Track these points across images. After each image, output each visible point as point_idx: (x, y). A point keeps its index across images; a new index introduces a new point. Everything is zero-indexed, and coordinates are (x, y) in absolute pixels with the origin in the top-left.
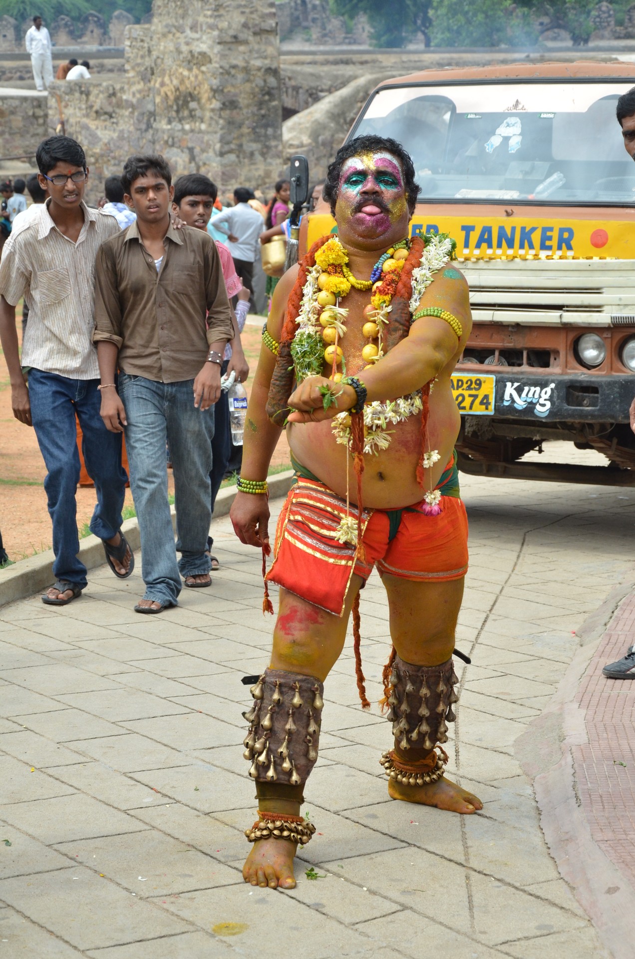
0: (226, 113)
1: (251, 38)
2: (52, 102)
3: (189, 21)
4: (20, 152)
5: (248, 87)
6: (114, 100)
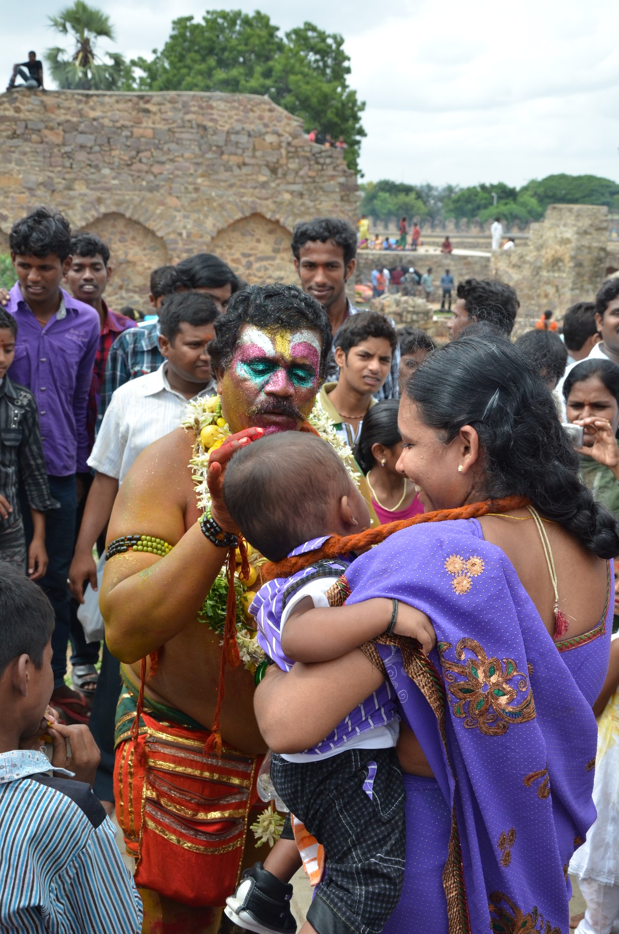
0: (577, 269)
1: (594, 232)
2: (493, 260)
3: (563, 222)
5: (589, 256)
6: (522, 260)
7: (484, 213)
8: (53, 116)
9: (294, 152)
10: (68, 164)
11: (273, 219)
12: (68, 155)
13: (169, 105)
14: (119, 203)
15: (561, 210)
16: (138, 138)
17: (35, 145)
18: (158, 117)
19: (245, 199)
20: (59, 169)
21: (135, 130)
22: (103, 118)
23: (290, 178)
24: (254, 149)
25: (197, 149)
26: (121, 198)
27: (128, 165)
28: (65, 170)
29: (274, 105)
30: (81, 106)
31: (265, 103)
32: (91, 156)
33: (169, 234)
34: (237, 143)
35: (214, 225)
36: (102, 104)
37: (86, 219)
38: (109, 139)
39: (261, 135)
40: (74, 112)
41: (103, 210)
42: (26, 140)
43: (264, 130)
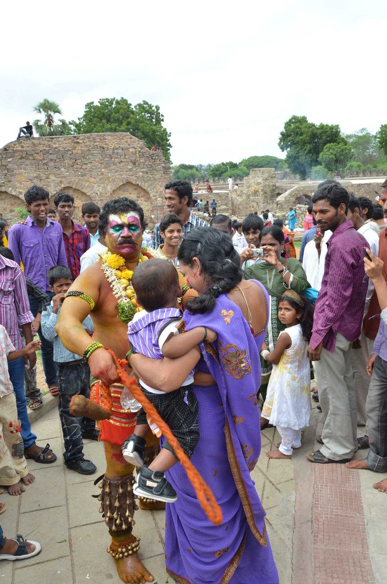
0: (264, 195)
1: (270, 179)
2: (230, 193)
3: (257, 176)
4: (224, 204)
5: (269, 189)
6: (242, 193)
7: (225, 175)
8: (38, 148)
9: (142, 155)
10: (46, 168)
11: (136, 184)
12: (46, 164)
13: (87, 140)
14: (69, 183)
15: (256, 170)
16: (75, 154)
17: (31, 161)
18: (83, 145)
19: (123, 176)
20: (43, 170)
21: (74, 151)
22: (59, 147)
23: (141, 166)
24: (125, 155)
25: (101, 157)
26: (70, 180)
27: (72, 166)
28: (45, 171)
29: (132, 136)
30: (49, 143)
31: (128, 135)
32: (56, 164)
33: (92, 194)
34: (118, 153)
35: (111, 188)
36: (58, 141)
37: (56, 190)
38: (63, 155)
39: (128, 149)
40: (47, 146)
41: (63, 186)
42: (27, 159)
43: (128, 147)
